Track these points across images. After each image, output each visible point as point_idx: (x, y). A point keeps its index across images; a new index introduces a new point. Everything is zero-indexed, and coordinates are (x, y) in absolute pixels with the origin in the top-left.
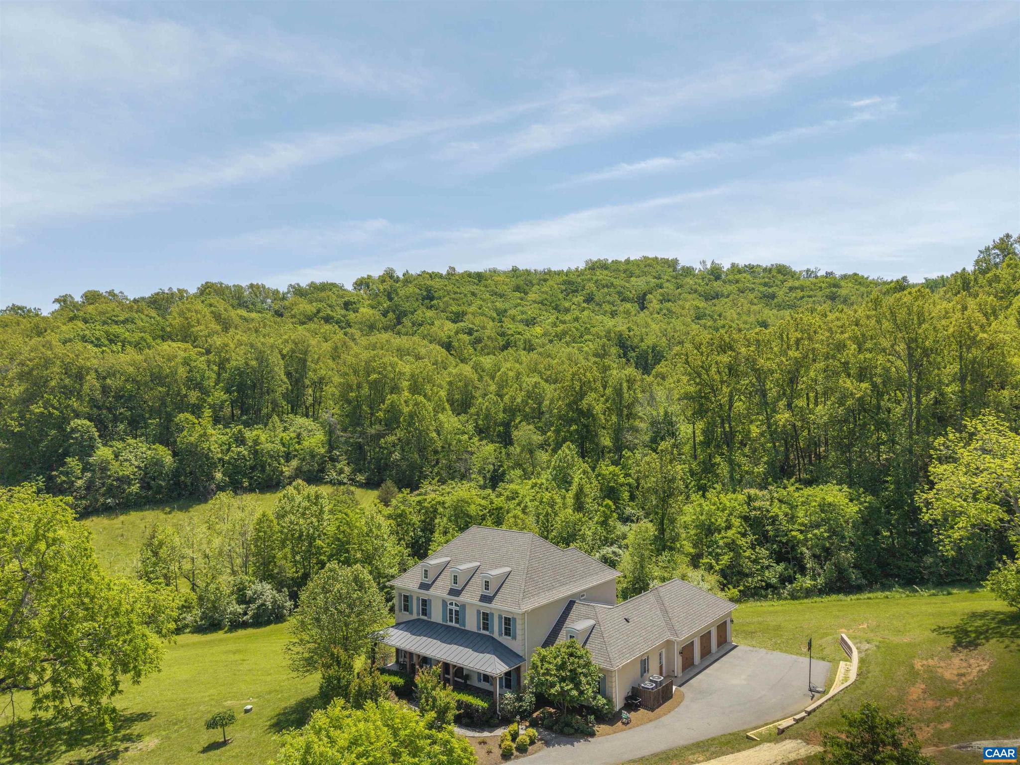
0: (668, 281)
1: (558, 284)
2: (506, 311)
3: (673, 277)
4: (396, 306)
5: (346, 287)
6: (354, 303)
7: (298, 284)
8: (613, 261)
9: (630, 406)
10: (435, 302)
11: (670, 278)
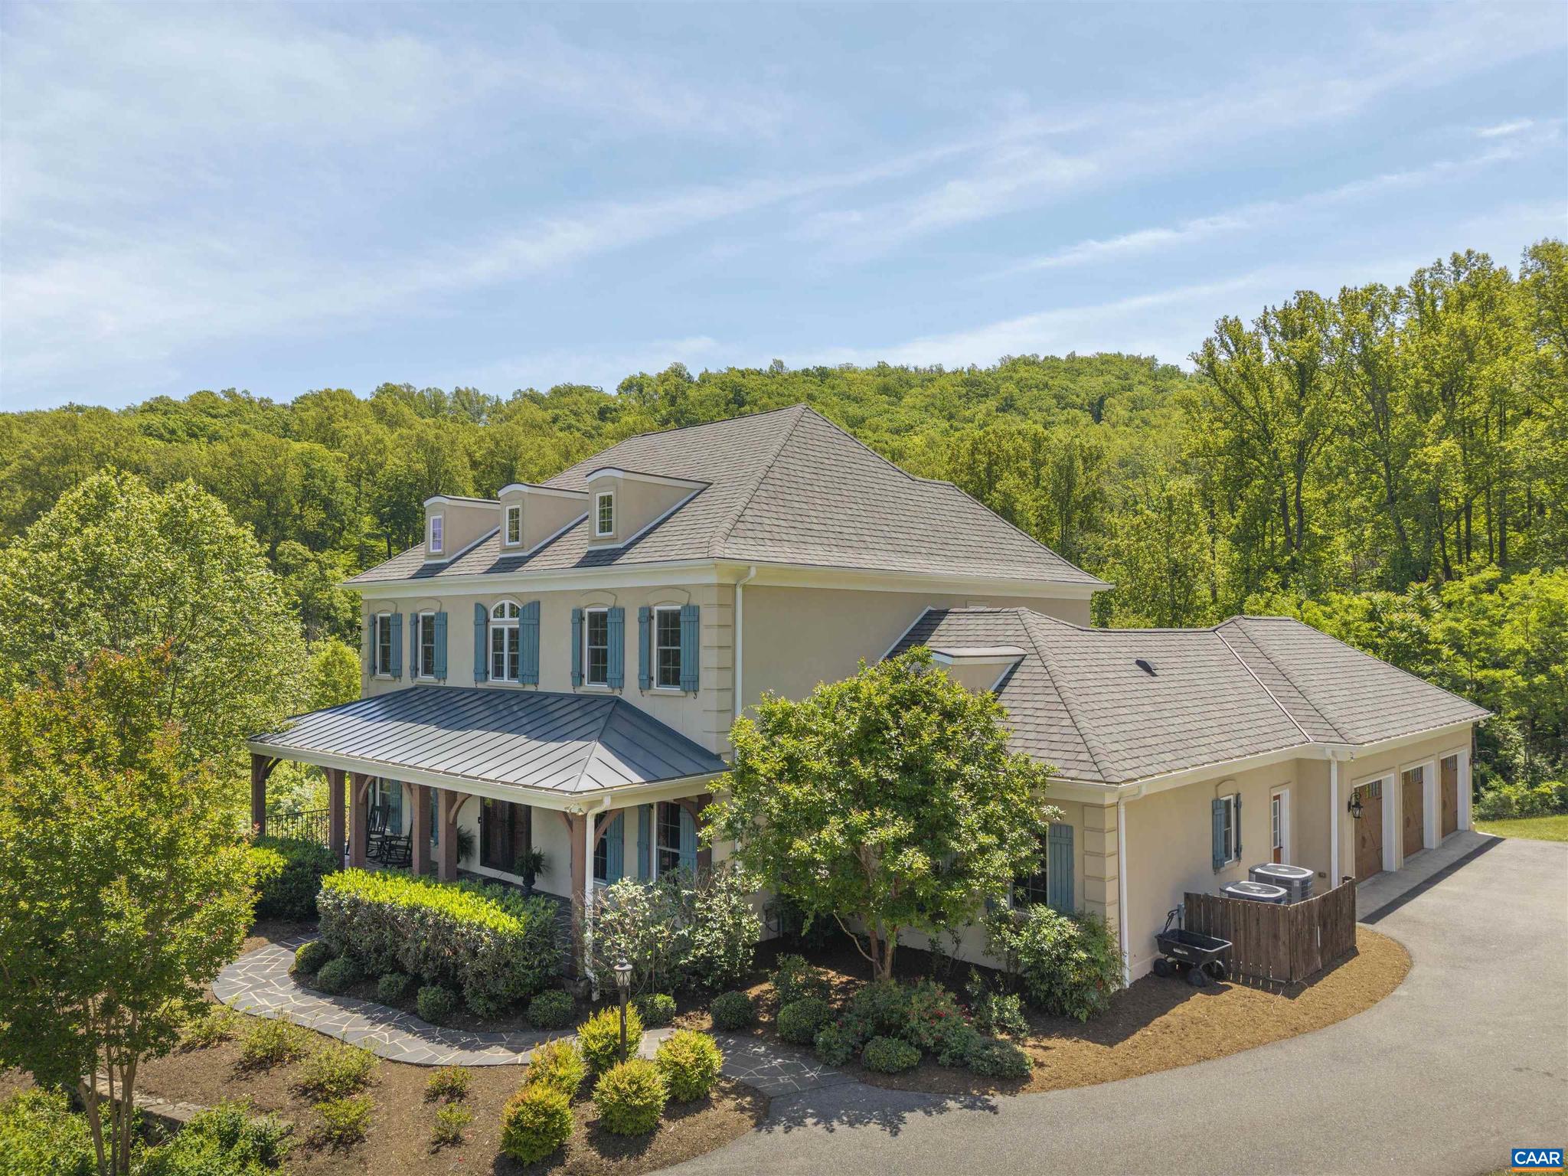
0: (1140, 383)
1: (953, 386)
2: (863, 420)
3: (1150, 377)
4: (681, 412)
5: (606, 391)
6: (615, 410)
7: (531, 390)
8: (1046, 358)
9: (1087, 504)
10: (747, 408)
11: (1143, 379)
